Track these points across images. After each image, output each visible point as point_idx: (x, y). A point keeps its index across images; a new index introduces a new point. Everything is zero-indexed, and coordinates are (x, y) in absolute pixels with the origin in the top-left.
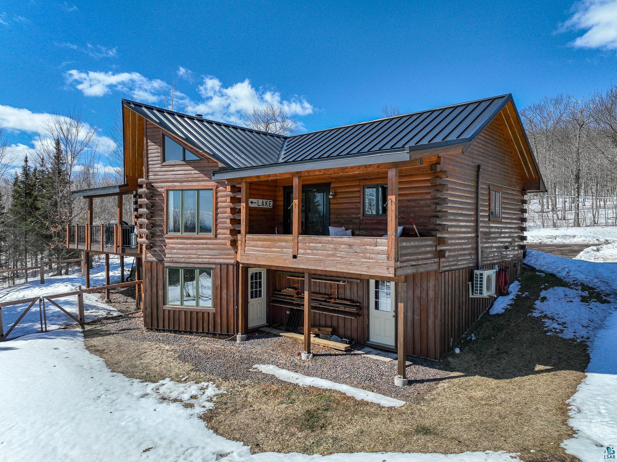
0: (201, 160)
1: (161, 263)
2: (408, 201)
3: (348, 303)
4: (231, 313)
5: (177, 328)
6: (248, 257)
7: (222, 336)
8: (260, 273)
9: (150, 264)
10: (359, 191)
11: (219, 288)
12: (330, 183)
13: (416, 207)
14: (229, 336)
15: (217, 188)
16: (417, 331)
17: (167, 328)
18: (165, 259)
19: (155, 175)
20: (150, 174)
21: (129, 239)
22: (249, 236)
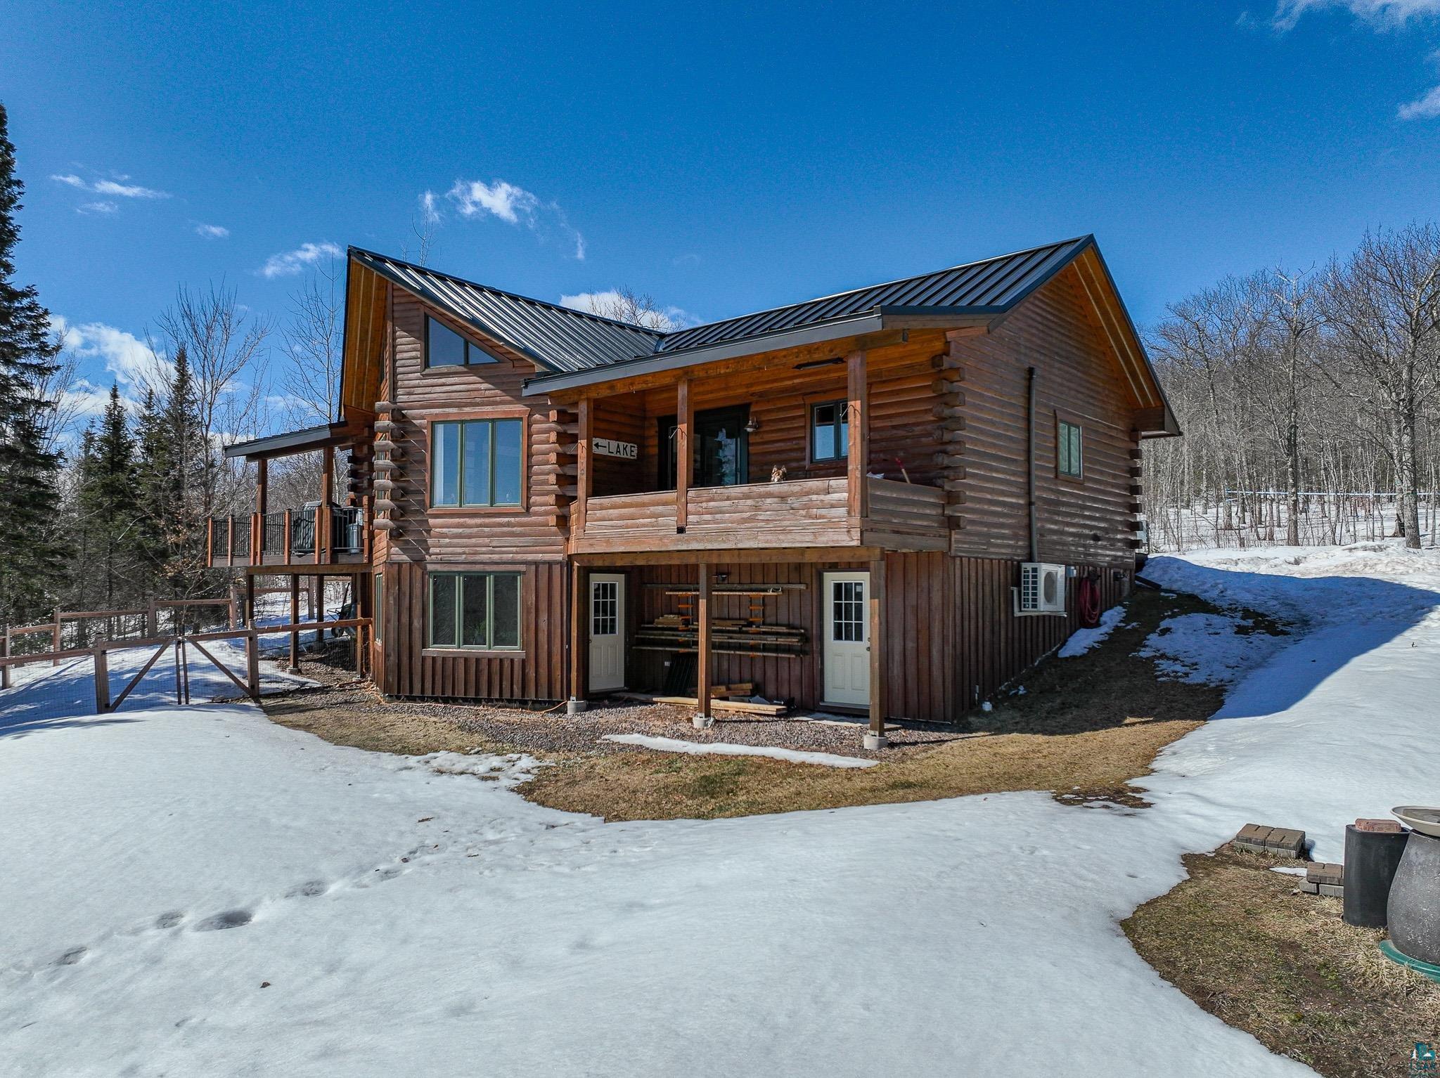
0: (499, 362)
1: (419, 566)
2: (894, 427)
3: (784, 630)
4: (556, 658)
5: (449, 694)
6: (591, 541)
7: (537, 705)
8: (613, 586)
9: (396, 567)
10: (803, 416)
11: (533, 611)
12: (748, 405)
13: (907, 437)
14: (553, 704)
15: (530, 415)
16: (912, 670)
17: (428, 693)
18: (427, 557)
19: (409, 394)
20: (400, 391)
21: (345, 535)
22: (593, 501)
